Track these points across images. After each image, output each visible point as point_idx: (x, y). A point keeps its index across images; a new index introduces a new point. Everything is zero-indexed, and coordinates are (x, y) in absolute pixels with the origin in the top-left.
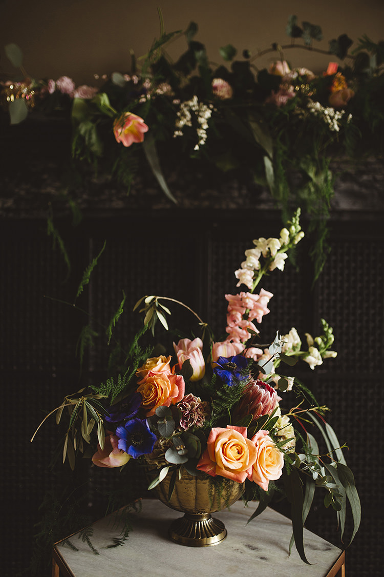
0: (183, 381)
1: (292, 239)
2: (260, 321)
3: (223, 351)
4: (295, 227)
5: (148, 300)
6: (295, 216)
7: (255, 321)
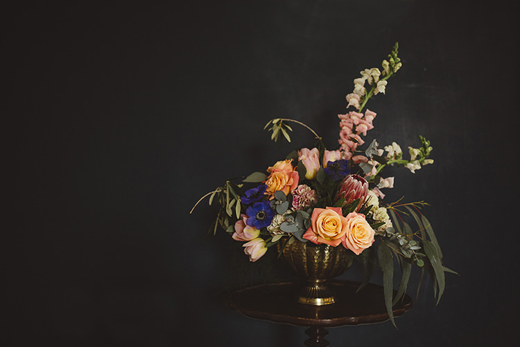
0: (297, 175)
1: (391, 69)
2: (365, 134)
3: (332, 156)
4: (394, 59)
5: (275, 121)
6: (394, 50)
7: (361, 135)
